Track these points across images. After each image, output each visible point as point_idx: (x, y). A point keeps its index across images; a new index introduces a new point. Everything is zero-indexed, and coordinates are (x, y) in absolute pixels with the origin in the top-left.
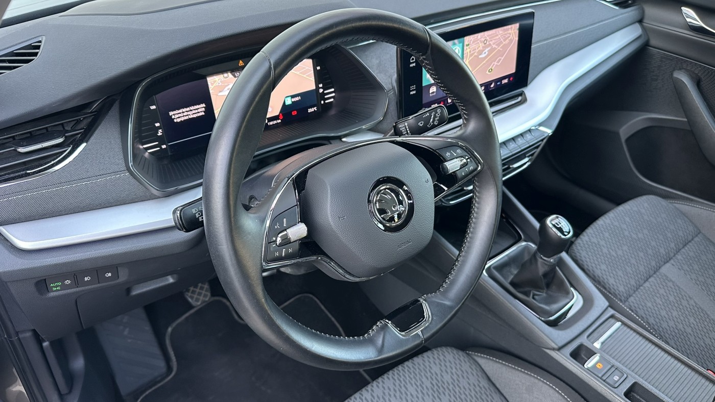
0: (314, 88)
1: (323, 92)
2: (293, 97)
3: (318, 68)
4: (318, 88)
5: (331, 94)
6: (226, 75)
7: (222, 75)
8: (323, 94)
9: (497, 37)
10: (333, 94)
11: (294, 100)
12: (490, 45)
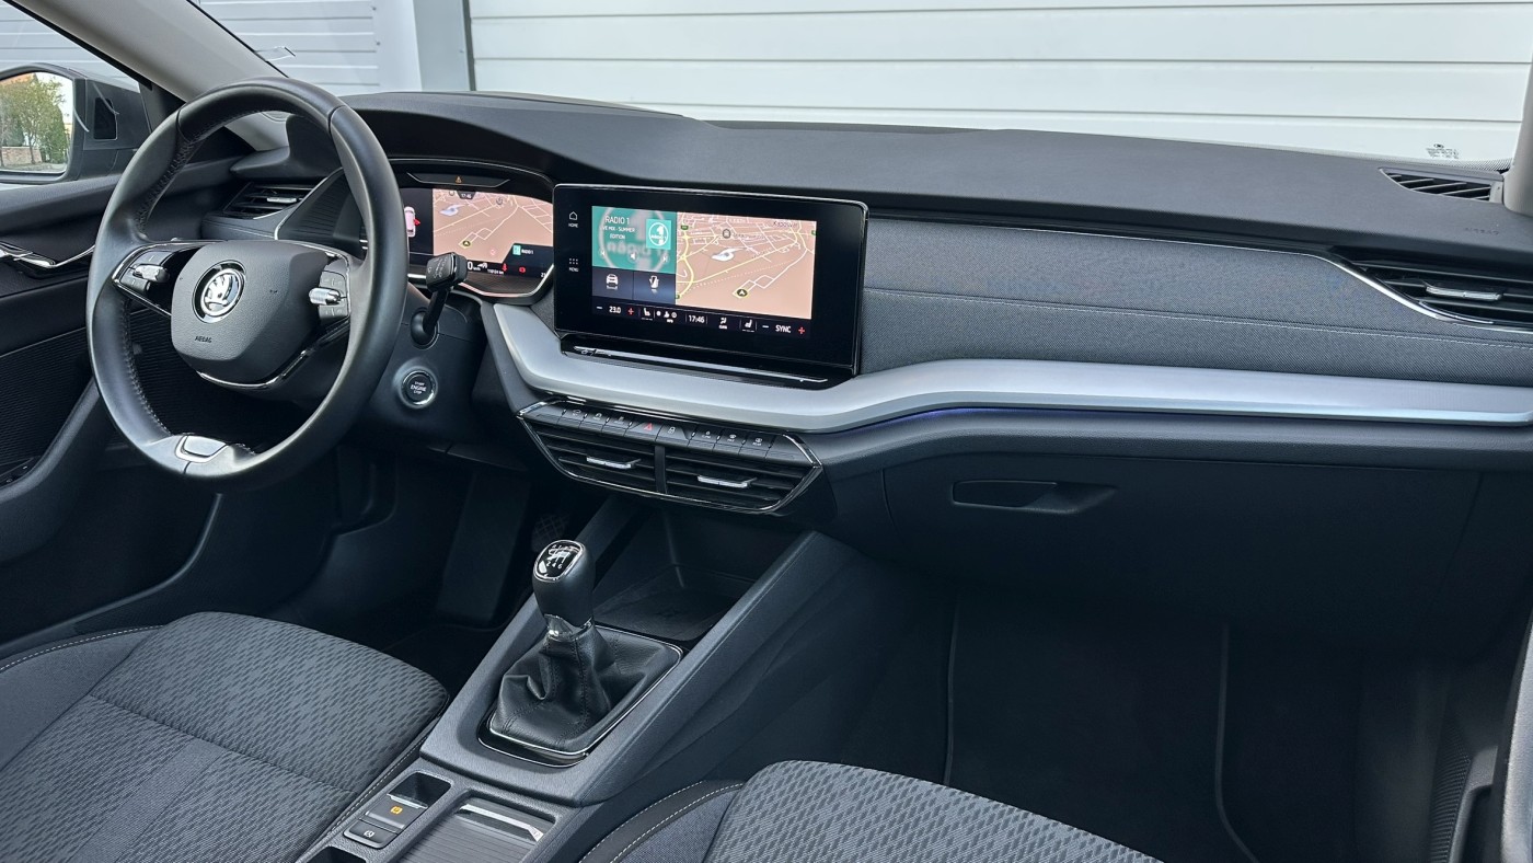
2: (524, 247)
4: (553, 244)
6: (452, 192)
7: (448, 191)
9: (757, 234)
11: (524, 251)
12: (737, 243)
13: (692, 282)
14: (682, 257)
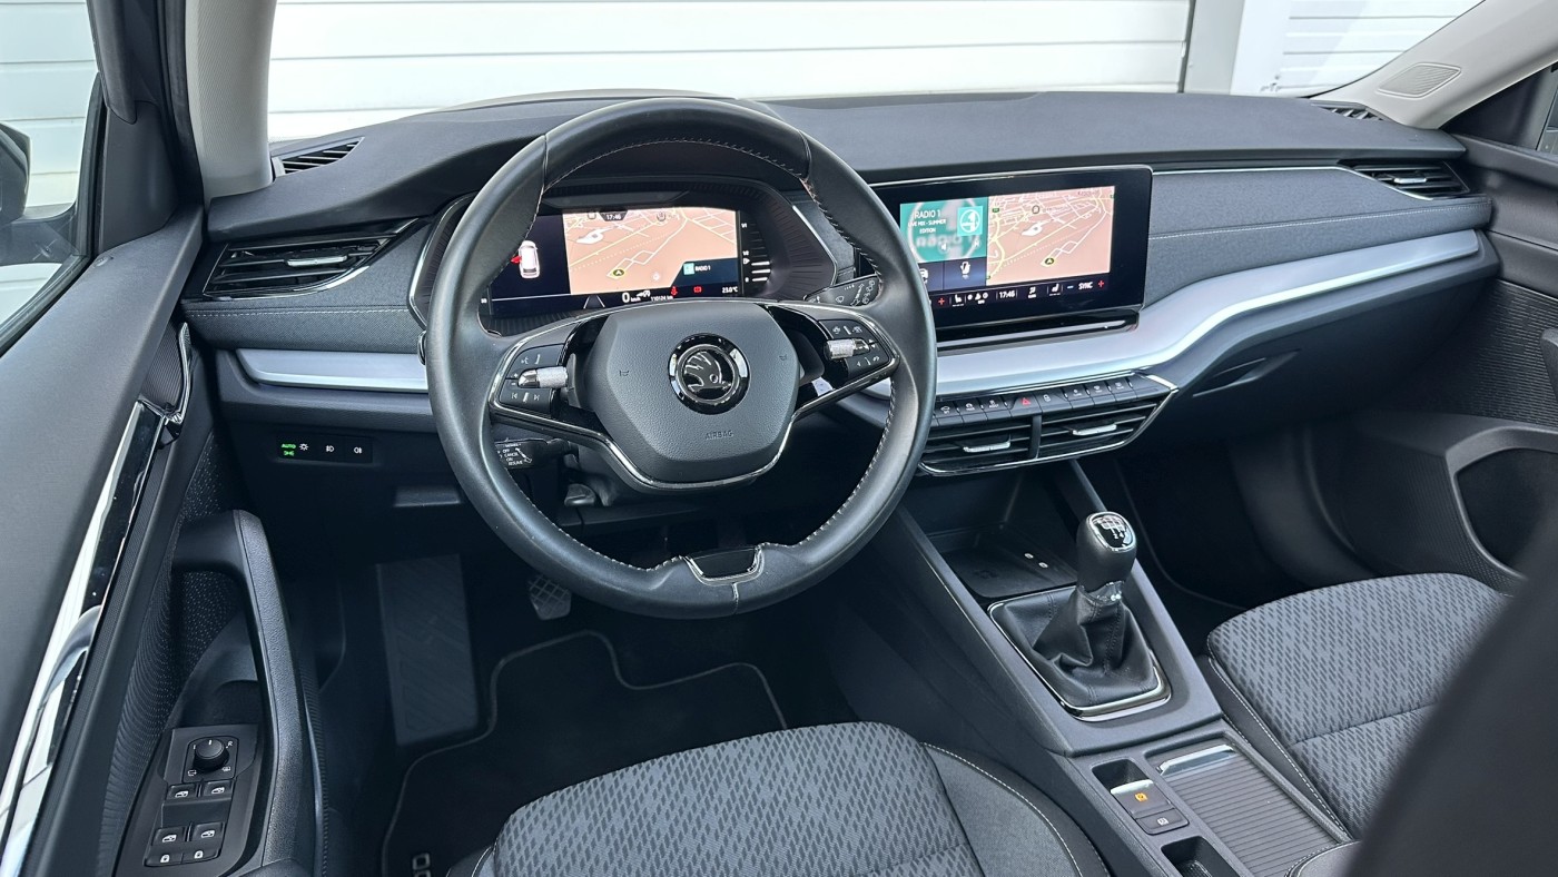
0: (734, 254)
1: (750, 263)
2: (697, 264)
3: (744, 225)
4: (741, 257)
5: (764, 270)
6: (592, 215)
7: (586, 214)
8: (749, 268)
9: (1063, 205)
10: (768, 271)
11: (698, 269)
12: (1046, 216)
13: (1003, 260)
14: (993, 239)
